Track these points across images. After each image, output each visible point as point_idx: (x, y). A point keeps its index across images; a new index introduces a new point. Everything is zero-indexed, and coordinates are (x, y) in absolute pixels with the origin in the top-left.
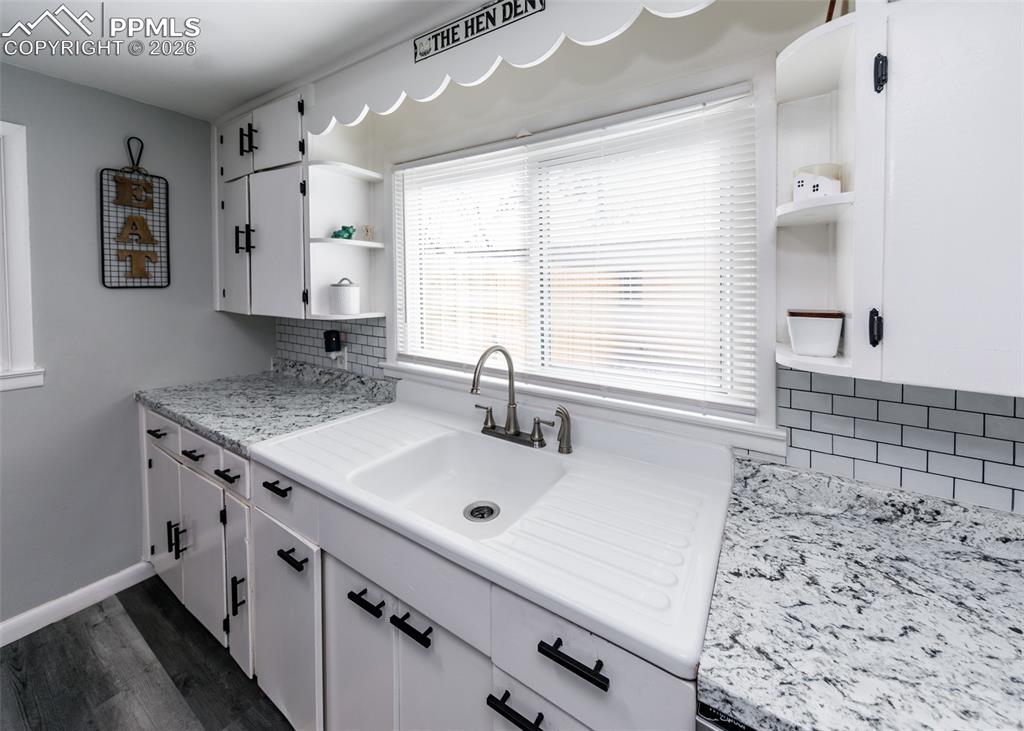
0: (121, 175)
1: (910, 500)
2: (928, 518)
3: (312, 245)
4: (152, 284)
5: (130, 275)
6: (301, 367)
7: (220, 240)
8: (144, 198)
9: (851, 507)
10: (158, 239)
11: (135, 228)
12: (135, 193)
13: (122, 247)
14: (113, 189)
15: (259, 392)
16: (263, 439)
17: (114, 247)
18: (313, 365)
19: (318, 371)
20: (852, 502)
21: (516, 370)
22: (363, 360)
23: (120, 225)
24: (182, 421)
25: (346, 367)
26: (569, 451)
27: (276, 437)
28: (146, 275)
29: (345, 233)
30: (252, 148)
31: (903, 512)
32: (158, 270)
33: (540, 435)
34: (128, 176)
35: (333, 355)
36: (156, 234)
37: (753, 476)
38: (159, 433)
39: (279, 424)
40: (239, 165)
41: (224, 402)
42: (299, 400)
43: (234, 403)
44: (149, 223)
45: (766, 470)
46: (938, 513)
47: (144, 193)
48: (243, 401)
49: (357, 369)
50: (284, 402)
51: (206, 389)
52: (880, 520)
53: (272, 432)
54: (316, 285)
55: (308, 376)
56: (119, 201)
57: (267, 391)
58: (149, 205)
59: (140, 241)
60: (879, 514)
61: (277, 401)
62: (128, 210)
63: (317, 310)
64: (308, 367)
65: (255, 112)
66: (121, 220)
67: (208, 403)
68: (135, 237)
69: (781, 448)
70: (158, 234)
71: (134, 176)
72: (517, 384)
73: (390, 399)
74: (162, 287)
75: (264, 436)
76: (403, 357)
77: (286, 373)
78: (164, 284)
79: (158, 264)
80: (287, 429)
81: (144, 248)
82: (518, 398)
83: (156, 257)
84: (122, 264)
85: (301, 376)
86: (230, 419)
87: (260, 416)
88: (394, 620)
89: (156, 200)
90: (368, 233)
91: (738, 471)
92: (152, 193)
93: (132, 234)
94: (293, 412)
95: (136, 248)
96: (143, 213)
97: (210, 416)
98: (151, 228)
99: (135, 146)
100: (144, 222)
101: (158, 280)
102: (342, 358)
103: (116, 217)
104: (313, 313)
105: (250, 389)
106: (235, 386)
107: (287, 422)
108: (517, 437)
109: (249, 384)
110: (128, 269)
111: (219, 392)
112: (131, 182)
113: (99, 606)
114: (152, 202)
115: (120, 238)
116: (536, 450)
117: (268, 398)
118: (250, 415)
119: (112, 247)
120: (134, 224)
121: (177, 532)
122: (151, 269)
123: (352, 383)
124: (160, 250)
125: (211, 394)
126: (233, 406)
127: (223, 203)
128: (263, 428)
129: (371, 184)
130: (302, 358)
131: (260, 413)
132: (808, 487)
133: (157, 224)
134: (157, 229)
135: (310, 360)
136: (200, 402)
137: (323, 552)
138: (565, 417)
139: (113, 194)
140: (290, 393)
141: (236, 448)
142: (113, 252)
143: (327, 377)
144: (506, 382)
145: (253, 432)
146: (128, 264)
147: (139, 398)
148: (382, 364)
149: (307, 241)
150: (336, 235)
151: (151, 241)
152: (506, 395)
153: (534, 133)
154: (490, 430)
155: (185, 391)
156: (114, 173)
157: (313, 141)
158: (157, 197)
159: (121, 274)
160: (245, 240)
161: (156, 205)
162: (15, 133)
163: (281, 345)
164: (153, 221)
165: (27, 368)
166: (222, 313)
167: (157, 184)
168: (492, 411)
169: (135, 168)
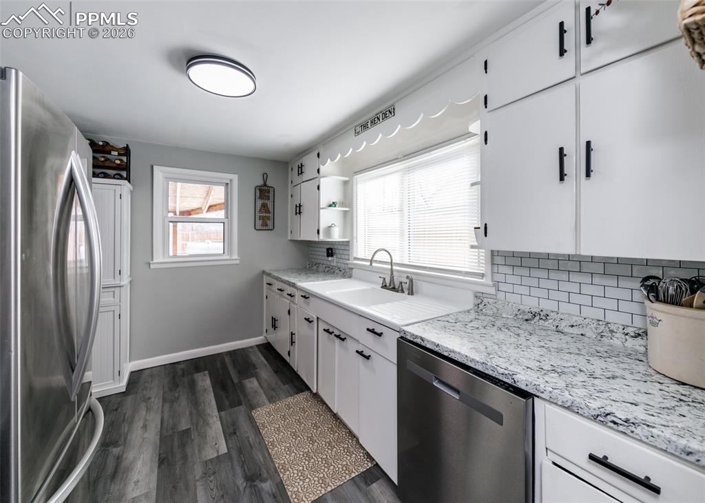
0: (261, 188)
1: (537, 310)
2: (544, 318)
3: (321, 211)
4: (269, 229)
5: (262, 225)
6: (318, 265)
7: (291, 210)
9: (516, 315)
11: (264, 207)
12: (264, 194)
13: (261, 214)
14: (259, 193)
18: (323, 264)
19: (324, 266)
20: (516, 312)
21: (393, 261)
22: (341, 261)
23: (260, 207)
24: (277, 279)
25: (335, 264)
26: (412, 294)
28: (267, 225)
29: (333, 205)
30: (302, 172)
31: (535, 316)
32: (271, 223)
33: (402, 288)
34: (263, 188)
35: (330, 258)
37: (481, 303)
38: (270, 284)
39: (307, 280)
40: (297, 179)
45: (486, 300)
46: (548, 315)
47: (267, 194)
49: (339, 265)
50: (310, 275)
52: (527, 320)
54: (322, 226)
55: (321, 269)
56: (261, 198)
58: (268, 198)
59: (266, 212)
60: (526, 317)
62: (262, 201)
63: (322, 237)
64: (321, 265)
65: (304, 158)
66: (260, 205)
67: (285, 274)
68: (264, 211)
69: (492, 291)
70: (271, 210)
71: (265, 188)
72: (394, 268)
73: (350, 277)
74: (272, 230)
76: (356, 259)
77: (313, 268)
79: (271, 221)
81: (267, 215)
82: (394, 273)
83: (270, 218)
84: (260, 221)
85: (318, 269)
88: (335, 335)
90: (342, 205)
91: (476, 301)
92: (269, 193)
95: (265, 215)
96: (266, 201)
98: (269, 207)
99: (265, 175)
100: (267, 204)
101: (270, 227)
102: (333, 260)
103: (259, 203)
106: (294, 270)
108: (394, 289)
110: (262, 223)
112: (263, 190)
115: (260, 211)
116: (400, 294)
118: (298, 278)
119: (258, 215)
121: (275, 320)
122: (268, 223)
123: (337, 271)
124: (271, 215)
127: (292, 195)
129: (345, 183)
130: (319, 261)
132: (501, 307)
134: (271, 207)
135: (322, 262)
137: (318, 318)
138: (411, 281)
139: (259, 195)
141: (293, 285)
142: (258, 217)
143: (328, 269)
144: (390, 267)
145: (299, 281)
146: (262, 221)
147: (264, 272)
148: (347, 262)
149: (319, 208)
150: (330, 206)
151: (269, 212)
152: (390, 272)
153: (404, 156)
154: (384, 287)
155: (278, 270)
156: (259, 188)
157: (322, 169)
158: (271, 195)
159: (260, 225)
160: (299, 210)
161: (271, 198)
162: (235, 177)
163: (311, 256)
164: (270, 204)
165: (235, 257)
166: (291, 240)
167: (271, 190)
168: (385, 279)
169: (265, 185)
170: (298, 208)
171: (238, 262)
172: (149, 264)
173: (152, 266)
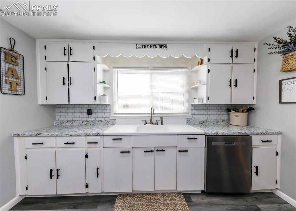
0: (7, 51)
1: (204, 120)
4: (18, 94)
6: (72, 122)
8: (15, 62)
10: (20, 77)
12: (12, 59)
13: (7, 79)
20: (199, 122)
22: (101, 116)
26: (163, 124)
28: (16, 90)
29: (103, 82)
30: (70, 54)
32: (20, 89)
33: (157, 123)
34: (10, 52)
45: (190, 121)
46: (207, 121)
47: (15, 59)
49: (98, 119)
52: (202, 123)
55: (76, 124)
56: (6, 61)
59: (14, 77)
62: (9, 65)
65: (70, 43)
66: (7, 68)
68: (12, 75)
69: (191, 117)
73: (113, 124)
74: (22, 95)
76: (116, 114)
81: (15, 80)
82: (153, 118)
83: (20, 84)
84: (7, 85)
88: (157, 151)
92: (18, 60)
95: (12, 80)
96: (15, 67)
99: (12, 41)
100: (15, 70)
101: (20, 92)
102: (92, 117)
104: (98, 103)
108: (153, 124)
110: (10, 87)
112: (11, 55)
114: (18, 63)
120: (12, 70)
121: (58, 170)
127: (46, 68)
132: (195, 122)
137: (132, 148)
138: (162, 119)
148: (109, 116)
149: (96, 83)
156: (4, 50)
159: (7, 89)
161: (20, 65)
168: (146, 121)
169: (12, 50)
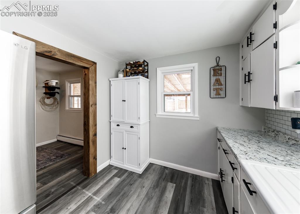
0: (214, 68)
4: (221, 97)
6: (277, 133)
8: (220, 73)
10: (223, 84)
11: (218, 81)
12: (218, 72)
13: (214, 87)
14: (213, 72)
15: (253, 137)
16: (247, 159)
17: (213, 87)
18: (285, 134)
19: (287, 137)
23: (214, 82)
24: (224, 139)
27: (253, 161)
30: (251, 42)
32: (223, 93)
34: (216, 68)
35: (297, 131)
36: (223, 82)
38: (220, 140)
39: (257, 155)
40: (247, 52)
41: (239, 137)
42: (272, 148)
43: (242, 139)
44: (221, 80)
47: (220, 72)
48: (246, 139)
50: (264, 146)
51: (235, 131)
53: (252, 157)
56: (214, 75)
57: (257, 139)
59: (218, 85)
61: (261, 144)
62: (216, 77)
63: (283, 106)
64: (281, 134)
65: (253, 27)
66: (214, 80)
67: (234, 136)
68: (218, 84)
71: (218, 68)
74: (224, 98)
75: (248, 158)
77: (270, 134)
78: (224, 97)
79: (223, 91)
80: (260, 160)
81: (219, 87)
83: (222, 89)
84: (214, 92)
85: (277, 137)
86: (237, 144)
87: (250, 148)
89: (223, 73)
92: (222, 71)
93: (217, 83)
94: (267, 153)
95: (218, 87)
96: (219, 77)
97: (232, 140)
98: (221, 81)
99: (218, 59)
100: (220, 80)
101: (223, 96)
103: (213, 79)
104: (280, 106)
105: (251, 136)
106: (245, 133)
107: (262, 156)
109: (251, 134)
110: (216, 93)
111: (239, 133)
112: (217, 69)
113: (208, 179)
114: (222, 74)
115: (214, 85)
117: (257, 142)
118: (246, 146)
119: (212, 87)
120: (217, 81)
122: (221, 93)
124: (223, 87)
125: (236, 133)
126: (241, 140)
127: (242, 68)
128: (249, 154)
130: (278, 129)
131: (250, 147)
133: (223, 80)
134: (223, 81)
136: (231, 135)
139: (213, 74)
140: (269, 143)
141: (235, 157)
142: (213, 89)
145: (244, 153)
146: (216, 91)
147: (217, 128)
151: (221, 85)
155: (229, 130)
156: (213, 68)
159: (214, 94)
160: (248, 78)
161: (223, 74)
162: (196, 65)
163: (268, 122)
164: (222, 79)
165: (197, 115)
166: (242, 106)
167: (223, 68)
169: (218, 65)
170: (247, 77)
171: (198, 119)
172: (156, 115)
173: (157, 116)
